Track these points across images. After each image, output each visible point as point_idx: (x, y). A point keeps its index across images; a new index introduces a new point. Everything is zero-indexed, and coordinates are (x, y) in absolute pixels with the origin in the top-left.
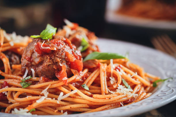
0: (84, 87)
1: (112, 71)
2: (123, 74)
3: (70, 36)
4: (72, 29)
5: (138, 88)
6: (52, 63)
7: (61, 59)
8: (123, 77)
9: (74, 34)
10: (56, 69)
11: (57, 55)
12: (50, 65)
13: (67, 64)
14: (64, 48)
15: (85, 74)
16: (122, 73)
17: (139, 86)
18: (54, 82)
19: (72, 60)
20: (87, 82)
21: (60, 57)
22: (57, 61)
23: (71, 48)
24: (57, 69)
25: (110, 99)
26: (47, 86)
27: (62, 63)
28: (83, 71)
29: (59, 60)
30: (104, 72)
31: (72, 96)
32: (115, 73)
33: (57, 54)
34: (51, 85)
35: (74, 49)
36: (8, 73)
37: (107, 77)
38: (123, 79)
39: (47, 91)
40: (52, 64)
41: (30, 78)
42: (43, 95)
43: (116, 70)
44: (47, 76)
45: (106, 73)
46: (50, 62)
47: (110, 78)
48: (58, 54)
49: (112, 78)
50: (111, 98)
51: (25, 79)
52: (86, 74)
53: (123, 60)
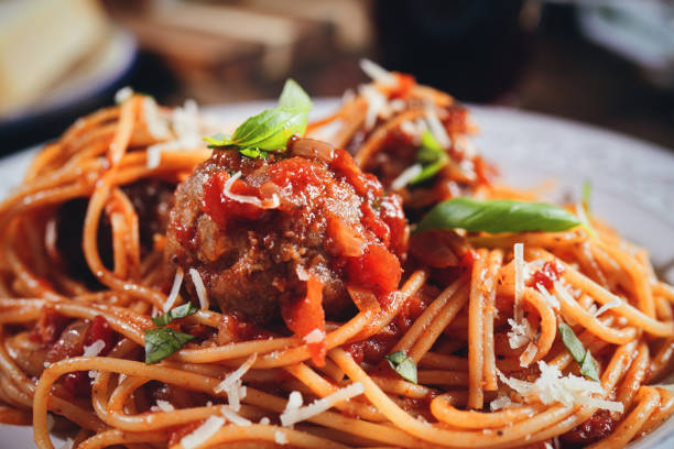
0: (396, 364)
1: (520, 290)
2: (563, 304)
3: (380, 122)
4: (393, 96)
5: (625, 362)
6: (268, 266)
7: (304, 250)
8: (562, 315)
9: (396, 114)
10: (282, 290)
11: (290, 233)
12: (259, 272)
13: (330, 266)
14: (321, 200)
15: (408, 299)
16: (558, 299)
17: (629, 348)
18: (271, 342)
19: (355, 251)
20: (410, 342)
21: (303, 238)
22: (287, 259)
23: (360, 193)
24: (286, 289)
25: (500, 434)
26: (244, 358)
27: (307, 267)
28: (400, 287)
29: (296, 255)
30: (486, 296)
31: (341, 407)
32: (532, 301)
33: (288, 225)
34: (261, 355)
35: (375, 193)
36: (126, 278)
37: (498, 317)
38: (562, 325)
39: (240, 382)
40: (267, 271)
41: (189, 314)
42: (222, 400)
43: (536, 288)
44: (245, 318)
45: (493, 298)
46: (259, 261)
47: (510, 321)
48: (292, 228)
49: (519, 323)
50: (505, 431)
51: (170, 313)
52: (413, 303)
53: (568, 237)
